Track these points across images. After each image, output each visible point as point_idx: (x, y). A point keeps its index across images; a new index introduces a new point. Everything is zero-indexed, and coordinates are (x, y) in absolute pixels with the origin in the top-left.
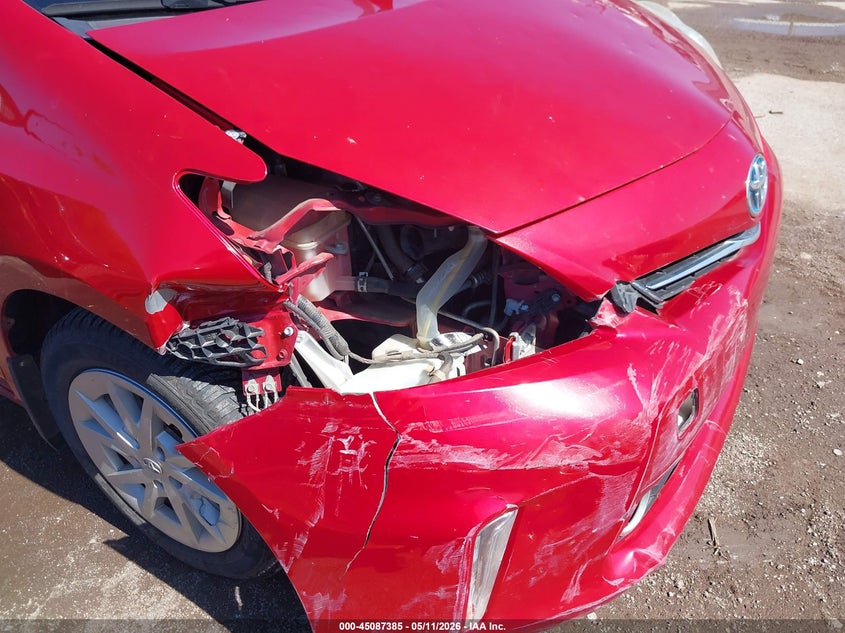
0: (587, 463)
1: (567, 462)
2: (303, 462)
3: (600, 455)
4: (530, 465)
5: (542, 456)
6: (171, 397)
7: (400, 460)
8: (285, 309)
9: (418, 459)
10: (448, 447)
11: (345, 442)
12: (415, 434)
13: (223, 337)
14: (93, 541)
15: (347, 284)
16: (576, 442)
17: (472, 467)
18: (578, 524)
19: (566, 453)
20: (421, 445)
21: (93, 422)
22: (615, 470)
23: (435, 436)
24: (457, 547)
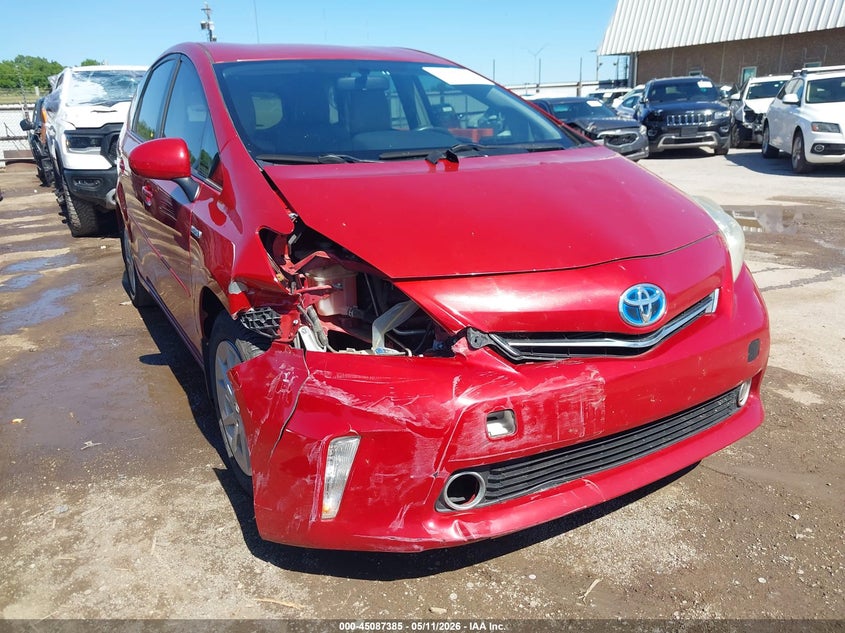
0: (405, 420)
1: (392, 415)
2: (268, 384)
3: (415, 418)
4: (370, 410)
5: (378, 406)
6: (242, 354)
7: (306, 389)
8: (298, 310)
9: (314, 391)
10: (330, 387)
11: (286, 375)
12: (317, 376)
13: (264, 317)
14: (208, 465)
15: (344, 311)
16: (401, 404)
17: (339, 401)
18: (400, 465)
19: (393, 409)
20: (318, 383)
21: (222, 381)
22: (423, 431)
23: (325, 379)
24: (318, 446)
